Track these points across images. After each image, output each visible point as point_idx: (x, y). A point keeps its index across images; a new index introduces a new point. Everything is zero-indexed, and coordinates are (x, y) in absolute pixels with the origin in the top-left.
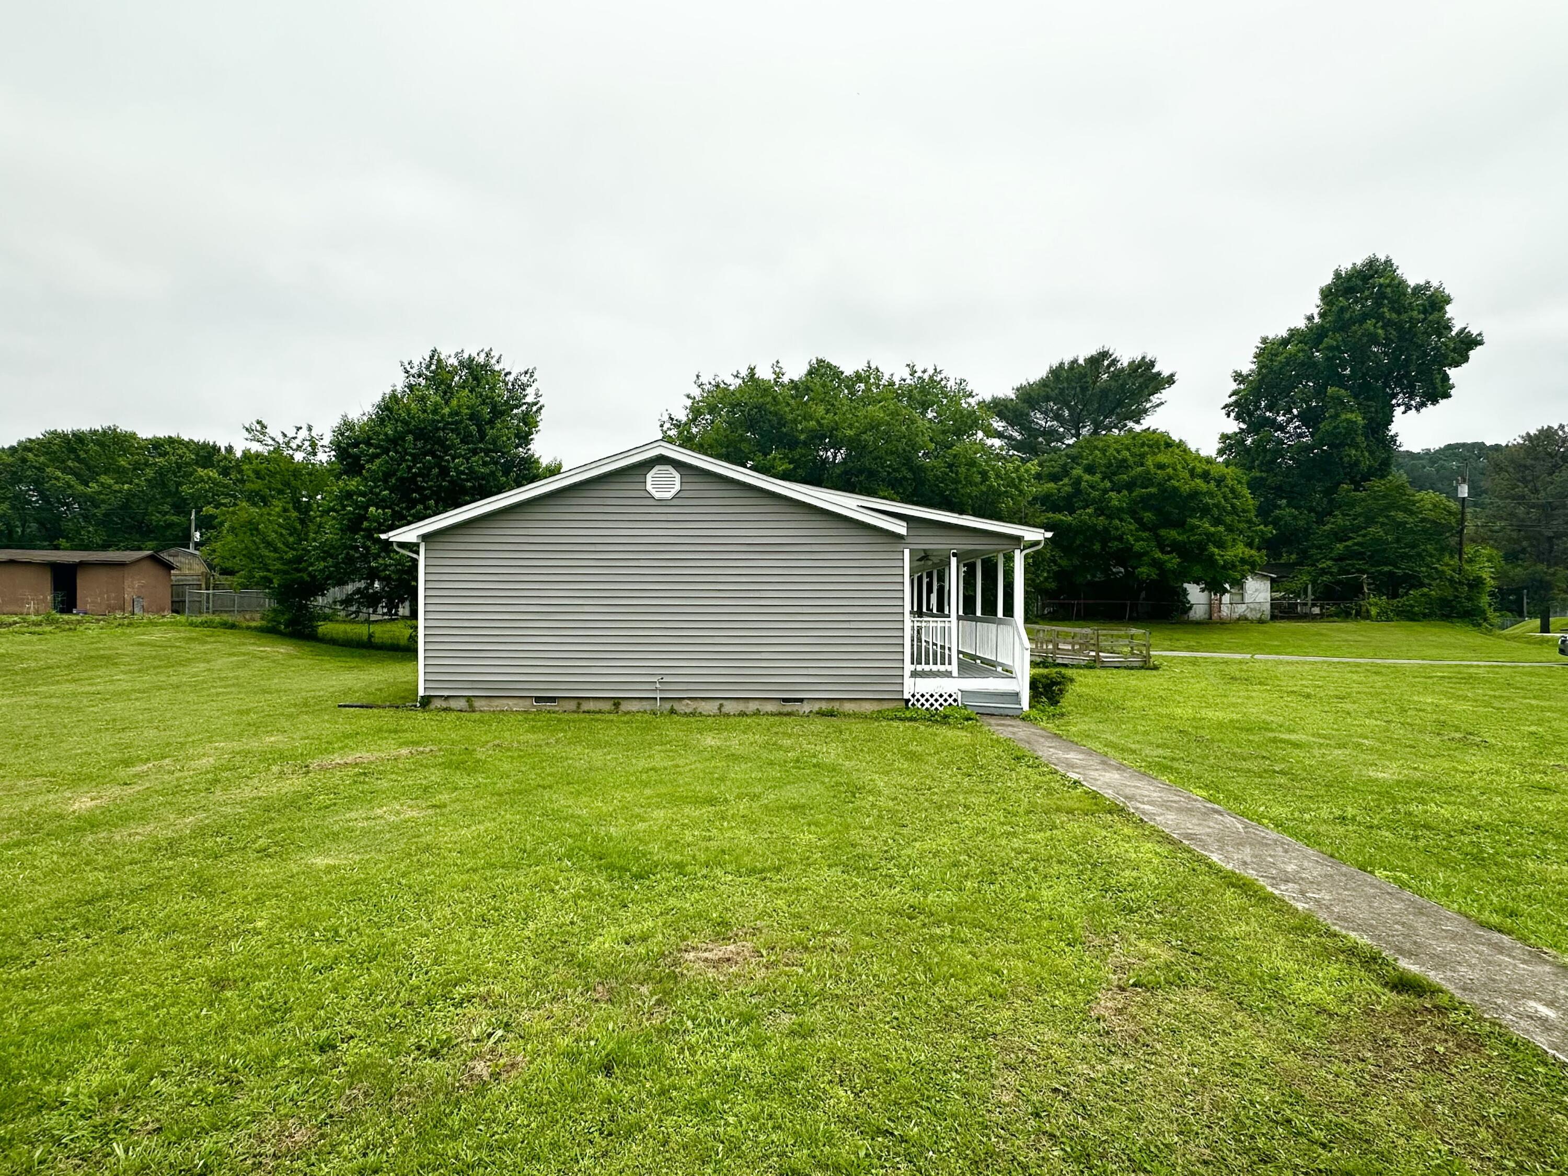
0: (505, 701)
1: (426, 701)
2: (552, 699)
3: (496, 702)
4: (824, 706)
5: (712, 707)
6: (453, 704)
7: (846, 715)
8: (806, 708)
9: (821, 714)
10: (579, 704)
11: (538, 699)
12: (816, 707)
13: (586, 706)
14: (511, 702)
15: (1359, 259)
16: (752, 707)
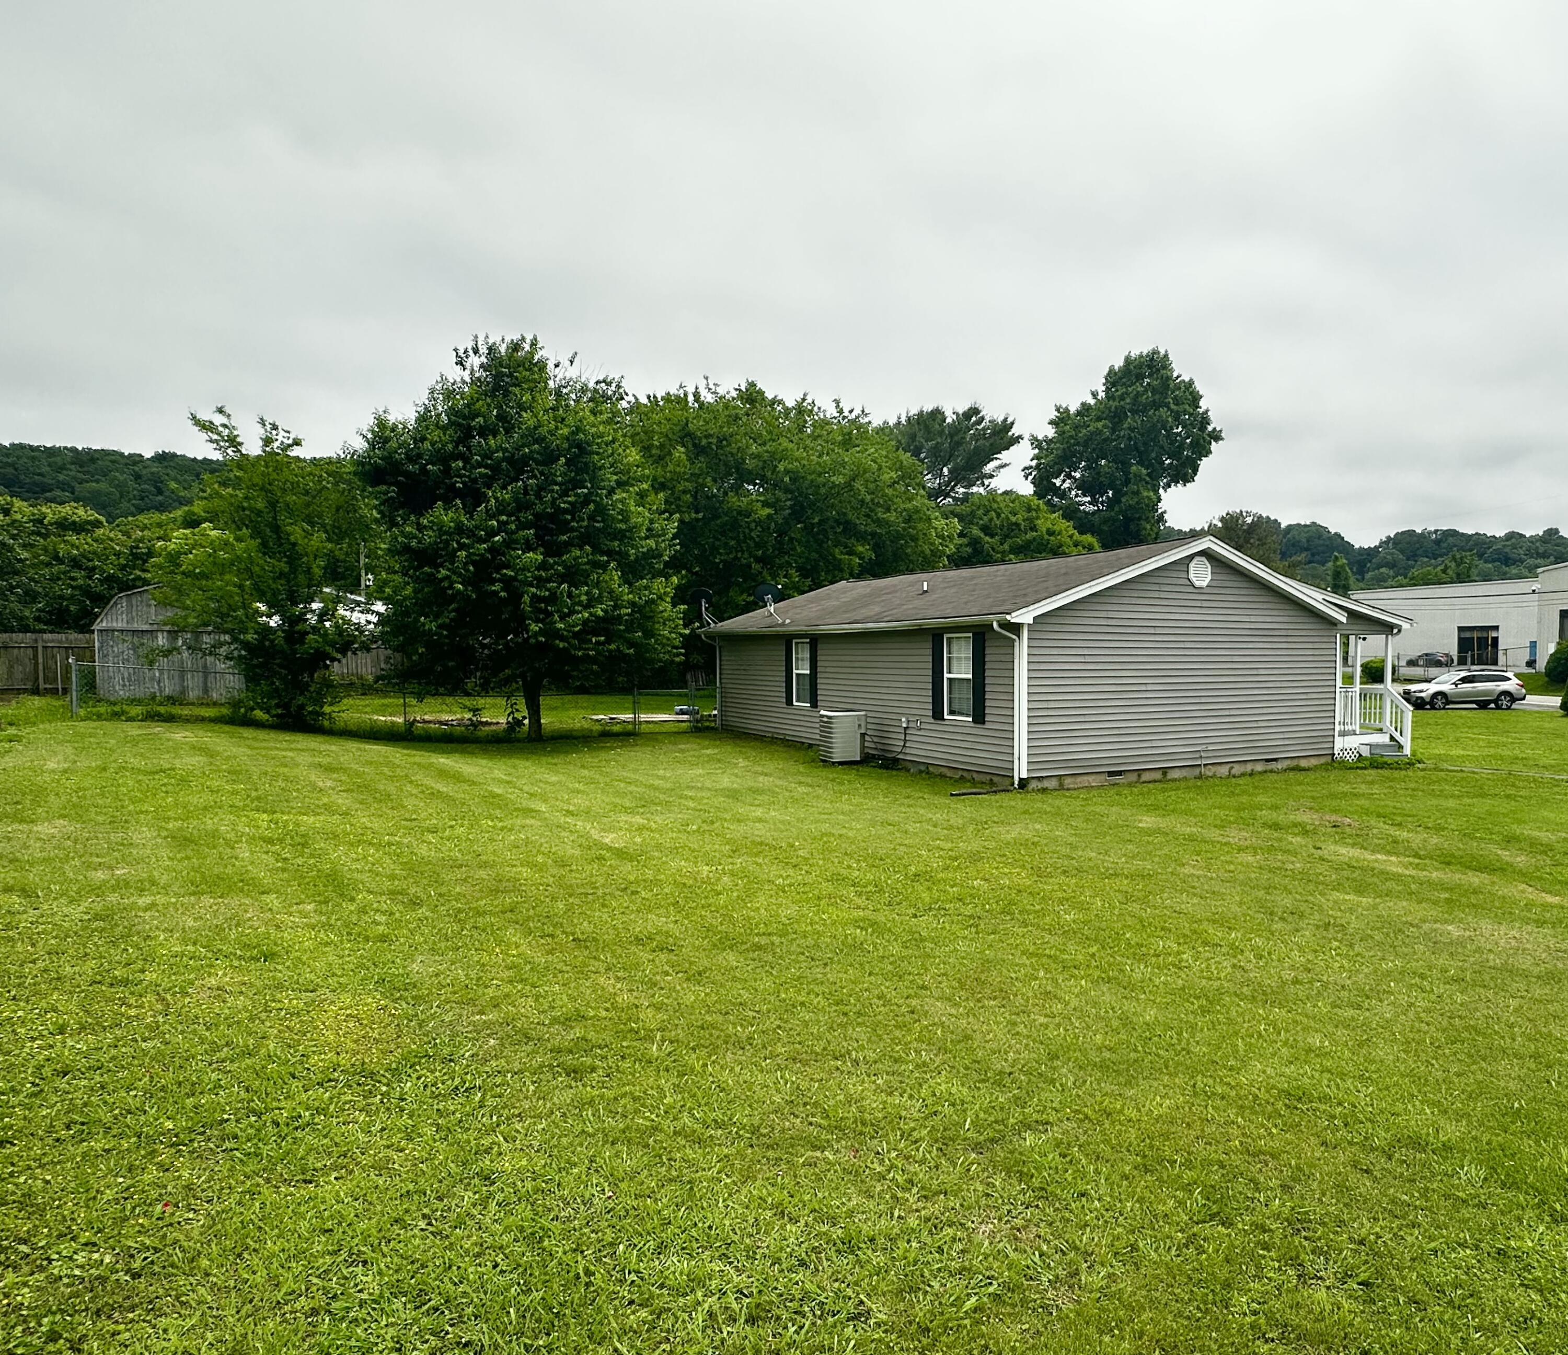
0: (1085, 778)
1: (1023, 783)
2: (1119, 773)
3: (1079, 779)
4: (1294, 763)
5: (1224, 770)
6: (1046, 784)
7: (1304, 770)
8: (1280, 766)
9: (1292, 769)
10: (1139, 776)
11: (1111, 774)
12: (1286, 764)
13: (1146, 777)
14: (1091, 778)
15: (1146, 350)
16: (1249, 767)
